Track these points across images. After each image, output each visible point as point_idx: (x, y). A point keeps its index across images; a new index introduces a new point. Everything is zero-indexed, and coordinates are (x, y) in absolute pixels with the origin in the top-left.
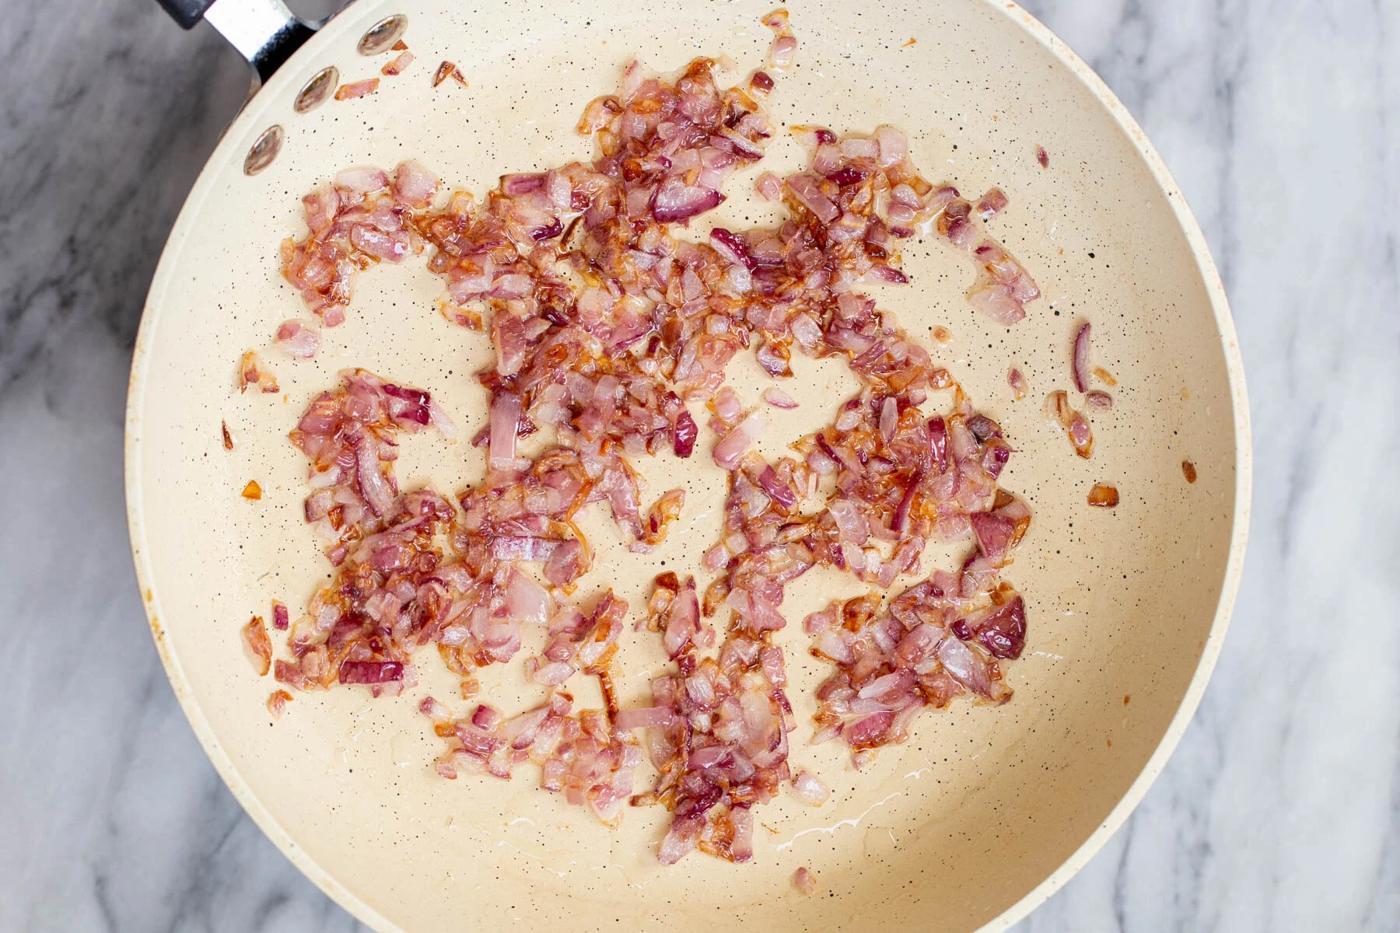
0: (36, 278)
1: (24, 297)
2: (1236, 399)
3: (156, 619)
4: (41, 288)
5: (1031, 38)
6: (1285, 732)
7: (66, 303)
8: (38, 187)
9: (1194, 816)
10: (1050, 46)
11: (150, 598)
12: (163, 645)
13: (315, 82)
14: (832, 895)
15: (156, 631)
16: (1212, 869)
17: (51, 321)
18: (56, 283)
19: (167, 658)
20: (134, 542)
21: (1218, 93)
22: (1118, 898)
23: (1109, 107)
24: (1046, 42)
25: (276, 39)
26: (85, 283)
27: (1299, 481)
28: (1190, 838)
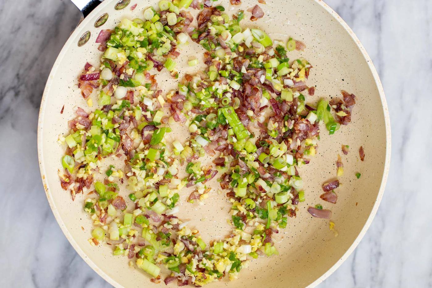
0: (7, 88)
1: (4, 92)
2: (387, 126)
3: (45, 185)
4: (9, 90)
5: (326, 11)
6: (403, 217)
7: (17, 94)
8: (7, 59)
9: (376, 244)
10: (332, 14)
11: (44, 178)
12: (48, 193)
13: (101, 18)
14: (255, 278)
15: (46, 188)
16: (382, 260)
17: (12, 100)
18: (13, 88)
19: (49, 197)
20: (39, 160)
21: (376, 17)
22: (353, 270)
23: (350, 33)
24: (331, 12)
25: (89, 4)
26: (22, 88)
27: (405, 137)
28: (375, 251)
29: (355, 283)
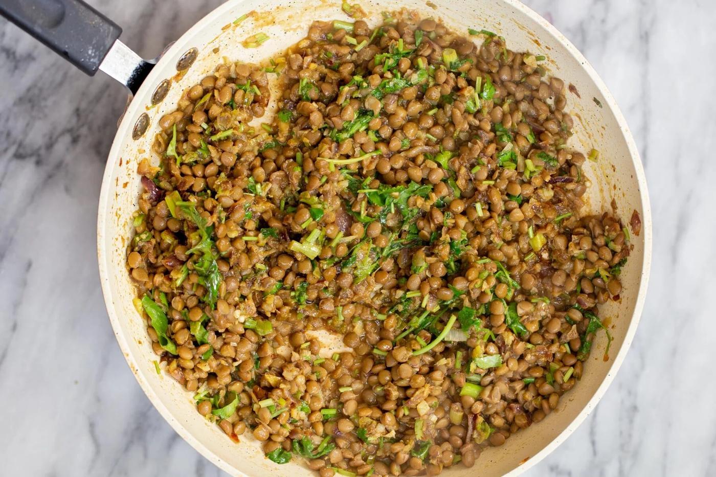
0: (60, 129)
1: (54, 137)
3: (132, 364)
4: (63, 133)
6: (674, 352)
7: (75, 140)
8: (61, 84)
9: (630, 393)
11: (128, 355)
12: (138, 377)
15: (133, 369)
16: (638, 418)
17: (67, 149)
18: (70, 131)
19: (141, 382)
21: (641, 37)
22: (592, 433)
26: (84, 131)
27: (681, 228)
28: (628, 404)
29: (595, 453)
